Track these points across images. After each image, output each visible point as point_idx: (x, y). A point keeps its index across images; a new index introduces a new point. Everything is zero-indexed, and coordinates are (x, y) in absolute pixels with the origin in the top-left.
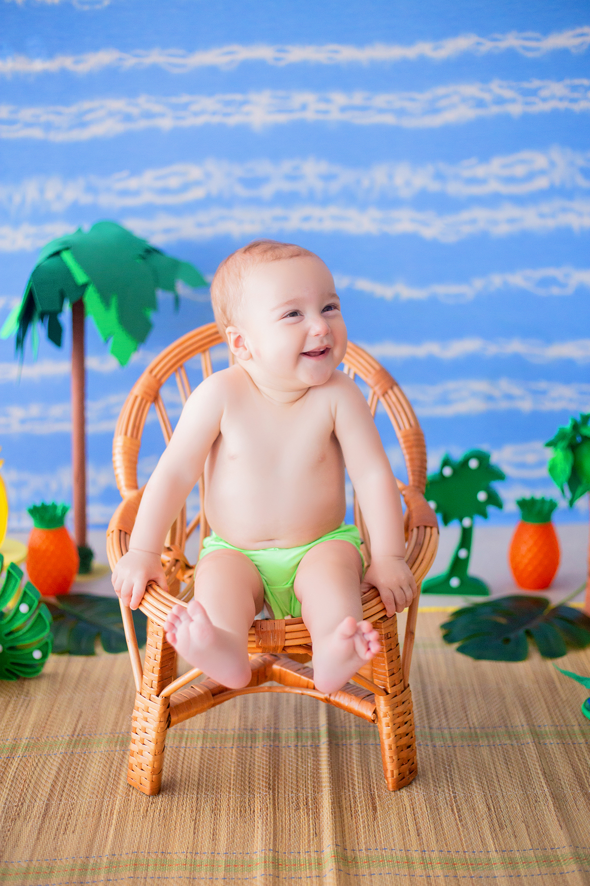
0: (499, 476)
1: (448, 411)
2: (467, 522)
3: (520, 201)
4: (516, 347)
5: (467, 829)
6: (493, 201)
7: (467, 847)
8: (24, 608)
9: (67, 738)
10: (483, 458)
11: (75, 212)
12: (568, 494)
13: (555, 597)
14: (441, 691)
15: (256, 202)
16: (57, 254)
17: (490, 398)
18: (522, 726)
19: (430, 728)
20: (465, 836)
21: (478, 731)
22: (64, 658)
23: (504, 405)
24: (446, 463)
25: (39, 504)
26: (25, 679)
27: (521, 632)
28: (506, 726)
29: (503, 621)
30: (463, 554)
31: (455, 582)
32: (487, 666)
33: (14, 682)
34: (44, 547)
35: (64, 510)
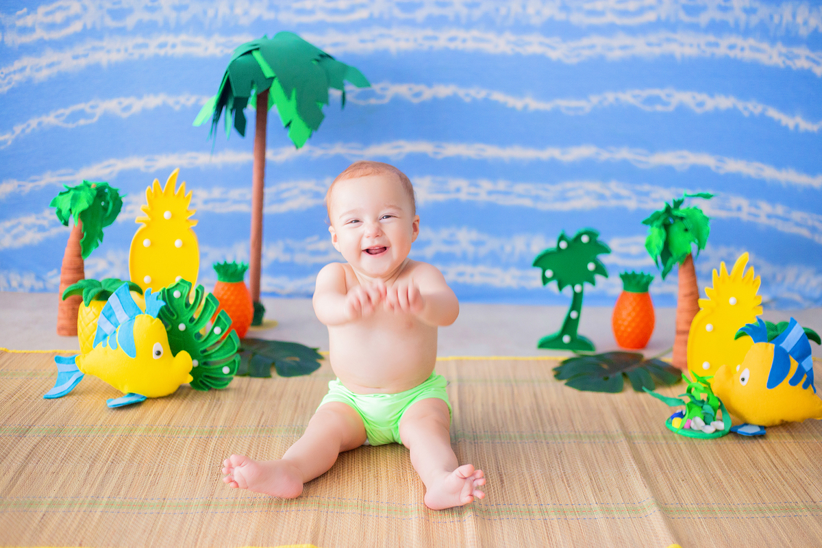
0: (606, 250)
1: (566, 207)
2: (578, 288)
3: (631, 31)
4: (624, 154)
5: (574, 491)
6: (609, 30)
7: (574, 501)
8: (217, 330)
9: (254, 428)
10: (592, 235)
11: (259, 24)
12: (662, 267)
13: (648, 354)
14: (552, 409)
15: (412, 23)
16: (249, 52)
17: (601, 197)
18: (617, 431)
19: (544, 432)
20: (572, 495)
21: (582, 434)
22: (246, 379)
23: (613, 203)
24: (562, 238)
25: (222, 263)
26: (216, 390)
27: (619, 374)
28: (604, 432)
29: (605, 367)
30: (574, 315)
31: (566, 339)
32: (589, 395)
33: (206, 391)
34: (225, 297)
35: (244, 269)
